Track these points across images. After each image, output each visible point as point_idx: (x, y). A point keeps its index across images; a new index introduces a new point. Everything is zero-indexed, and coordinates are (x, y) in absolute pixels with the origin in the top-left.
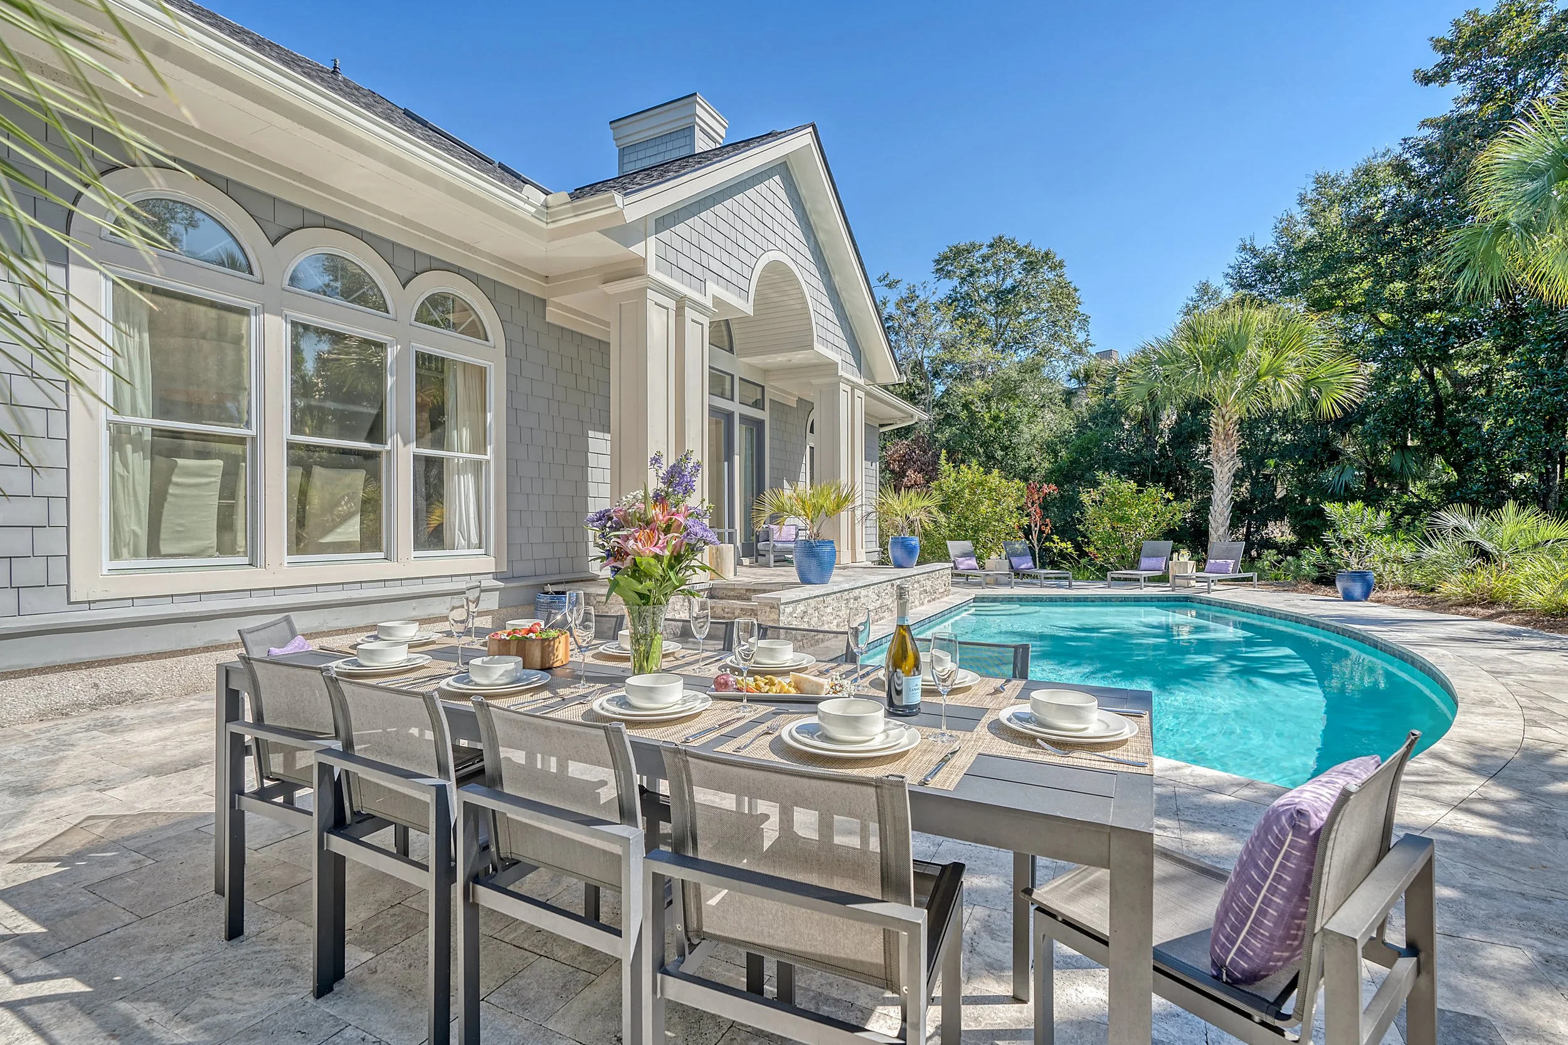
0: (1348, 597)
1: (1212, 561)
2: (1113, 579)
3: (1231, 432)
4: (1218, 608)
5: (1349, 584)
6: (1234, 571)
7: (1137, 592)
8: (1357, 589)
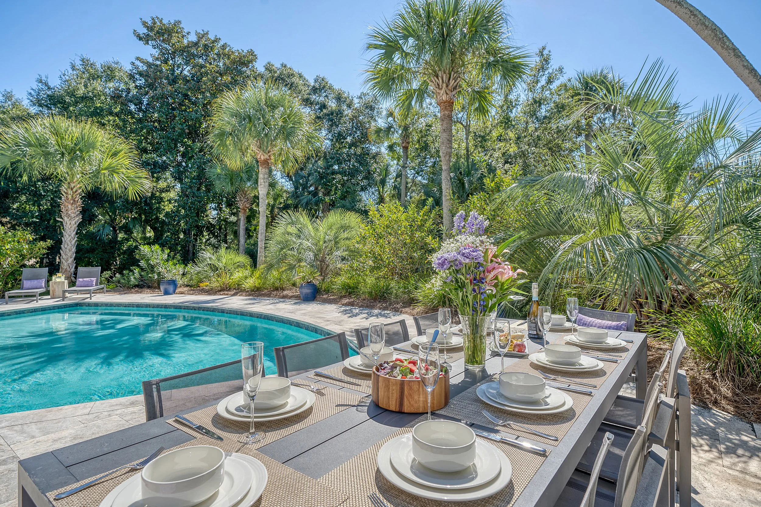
0: (166, 293)
1: (81, 280)
2: (9, 297)
3: (77, 199)
4: (105, 307)
5: (167, 286)
6: (96, 285)
7: (34, 305)
8: (171, 288)
